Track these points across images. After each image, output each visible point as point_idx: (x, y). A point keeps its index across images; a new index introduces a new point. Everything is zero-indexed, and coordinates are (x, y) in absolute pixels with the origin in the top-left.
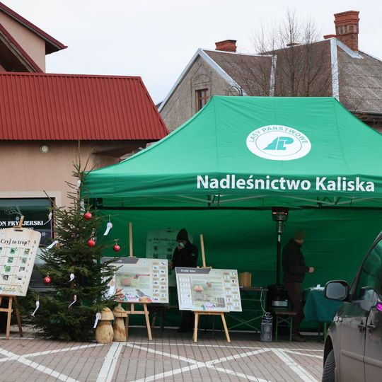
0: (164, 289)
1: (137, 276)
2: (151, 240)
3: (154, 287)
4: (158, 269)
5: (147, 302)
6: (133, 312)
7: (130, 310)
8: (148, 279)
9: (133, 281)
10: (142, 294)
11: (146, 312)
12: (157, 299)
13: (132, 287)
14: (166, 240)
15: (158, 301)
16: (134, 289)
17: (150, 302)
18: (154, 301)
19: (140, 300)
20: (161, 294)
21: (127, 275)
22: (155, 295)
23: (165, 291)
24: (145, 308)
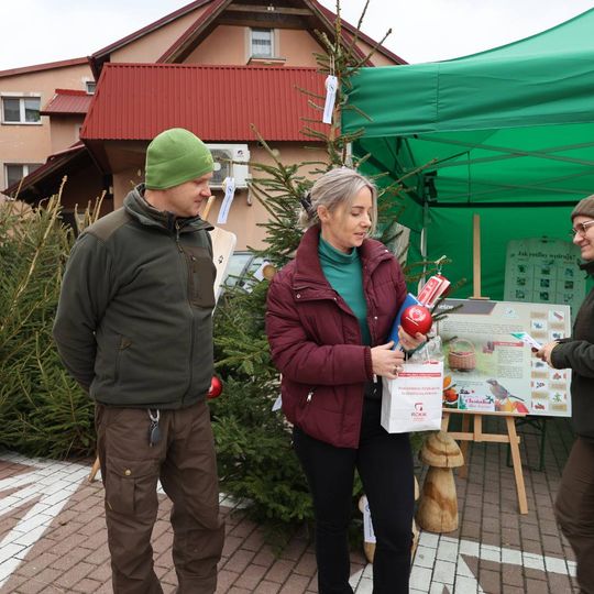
0: (562, 380)
1: (490, 347)
2: (513, 255)
3: (535, 375)
4: (545, 328)
5: (516, 413)
6: (479, 436)
7: (471, 430)
8: (521, 354)
9: (480, 359)
10: (503, 394)
11: (513, 438)
12: (542, 407)
13: (479, 373)
14: (540, 255)
15: (546, 412)
16: (483, 379)
17: (523, 414)
18: (534, 412)
19: (498, 408)
20: (553, 394)
21: (465, 344)
22: (536, 395)
23: (561, 387)
24: (511, 427)
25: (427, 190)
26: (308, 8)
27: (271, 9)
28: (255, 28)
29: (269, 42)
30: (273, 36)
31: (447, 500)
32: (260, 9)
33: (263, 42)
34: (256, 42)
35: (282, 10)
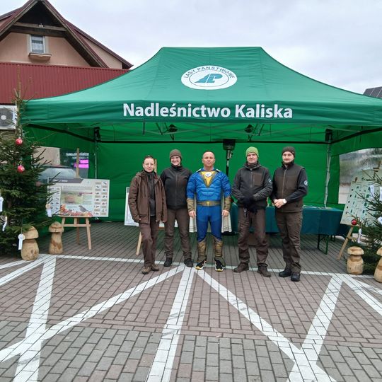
0: (105, 205)
1: (81, 194)
3: (96, 203)
4: (100, 188)
5: (89, 216)
6: (76, 225)
7: (73, 223)
8: (91, 196)
9: (77, 198)
10: (84, 210)
11: (88, 225)
12: (97, 214)
13: (76, 203)
15: (99, 216)
16: (77, 205)
17: (91, 216)
18: (95, 216)
19: (82, 215)
20: (102, 209)
21: (71, 194)
22: (96, 210)
23: (105, 207)
24: (87, 221)
25: (96, 135)
26: (63, 26)
27: (41, 26)
28: (33, 35)
29: (42, 42)
30: (45, 40)
31: (57, 244)
32: (35, 26)
33: (38, 42)
34: (33, 41)
35: (48, 27)
